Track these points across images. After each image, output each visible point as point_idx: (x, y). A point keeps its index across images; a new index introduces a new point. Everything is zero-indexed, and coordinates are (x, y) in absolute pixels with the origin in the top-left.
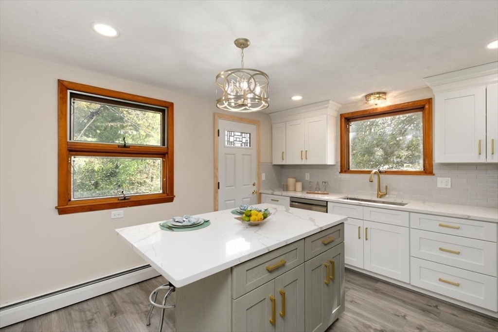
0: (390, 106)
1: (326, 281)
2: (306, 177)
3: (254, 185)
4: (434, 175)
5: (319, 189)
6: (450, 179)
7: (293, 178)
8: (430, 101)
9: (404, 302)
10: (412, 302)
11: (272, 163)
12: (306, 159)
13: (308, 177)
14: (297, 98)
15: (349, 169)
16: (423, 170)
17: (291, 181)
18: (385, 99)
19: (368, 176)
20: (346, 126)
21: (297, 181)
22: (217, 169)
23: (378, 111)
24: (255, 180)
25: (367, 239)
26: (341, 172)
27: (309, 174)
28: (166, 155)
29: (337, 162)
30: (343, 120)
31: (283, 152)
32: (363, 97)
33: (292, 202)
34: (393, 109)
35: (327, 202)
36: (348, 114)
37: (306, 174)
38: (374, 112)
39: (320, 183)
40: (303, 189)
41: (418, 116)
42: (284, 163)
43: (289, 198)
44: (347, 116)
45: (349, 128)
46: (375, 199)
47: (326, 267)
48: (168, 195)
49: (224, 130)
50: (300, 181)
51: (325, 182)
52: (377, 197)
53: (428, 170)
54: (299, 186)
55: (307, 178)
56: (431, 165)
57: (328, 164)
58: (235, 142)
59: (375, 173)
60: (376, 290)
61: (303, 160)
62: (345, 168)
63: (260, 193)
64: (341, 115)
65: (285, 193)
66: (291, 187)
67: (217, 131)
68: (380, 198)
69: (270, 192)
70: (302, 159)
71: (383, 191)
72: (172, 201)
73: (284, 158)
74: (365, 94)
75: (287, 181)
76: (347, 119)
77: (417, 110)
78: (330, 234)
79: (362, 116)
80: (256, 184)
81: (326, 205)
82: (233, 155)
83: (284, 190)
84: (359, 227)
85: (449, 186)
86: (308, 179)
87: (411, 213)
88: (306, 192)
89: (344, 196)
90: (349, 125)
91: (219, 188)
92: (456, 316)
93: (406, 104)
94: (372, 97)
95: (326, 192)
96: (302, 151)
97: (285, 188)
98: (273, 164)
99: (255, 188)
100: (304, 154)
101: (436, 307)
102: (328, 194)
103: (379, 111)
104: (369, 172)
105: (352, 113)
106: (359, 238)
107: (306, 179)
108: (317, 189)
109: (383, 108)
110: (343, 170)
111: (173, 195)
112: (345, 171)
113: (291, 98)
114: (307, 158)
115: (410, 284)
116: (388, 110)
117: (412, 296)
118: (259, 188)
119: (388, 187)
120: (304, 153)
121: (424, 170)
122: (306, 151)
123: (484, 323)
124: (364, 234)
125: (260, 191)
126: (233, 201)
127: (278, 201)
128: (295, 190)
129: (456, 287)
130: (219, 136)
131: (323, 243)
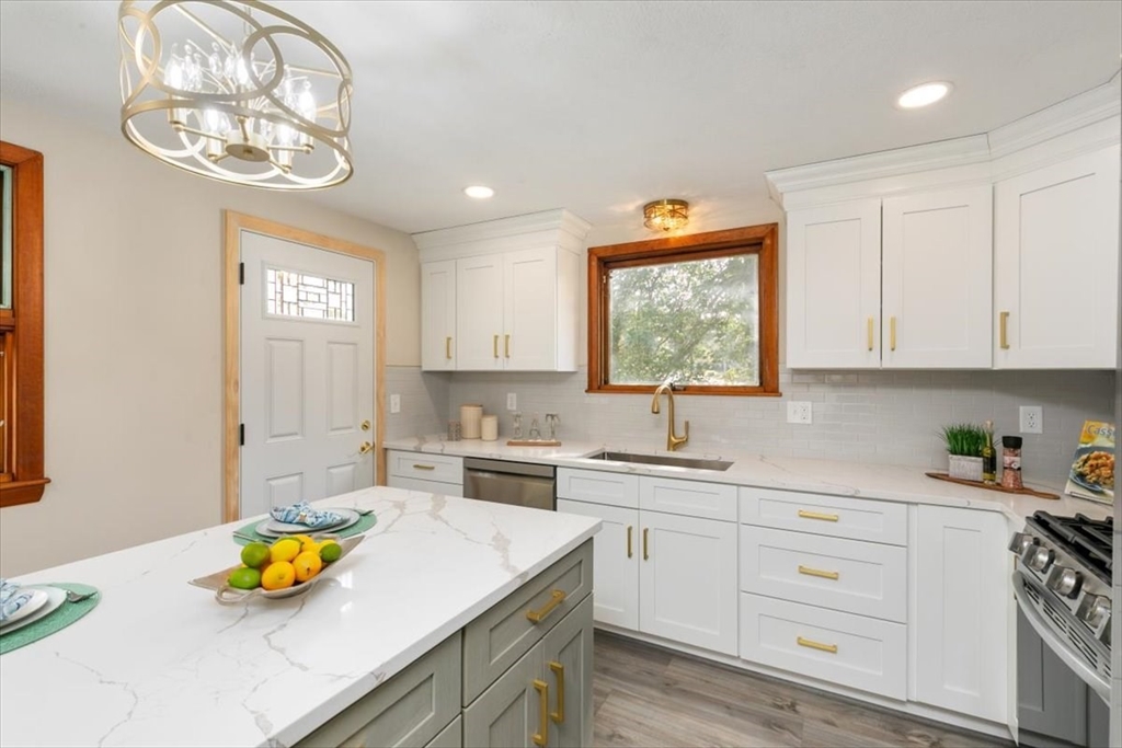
0: (695, 235)
1: (539, 737)
2: (509, 403)
3: (365, 427)
4: (781, 395)
5: (539, 433)
6: (809, 404)
7: (476, 406)
8: (773, 230)
9: (728, 707)
10: (742, 704)
11: (420, 367)
12: (508, 356)
13: (512, 401)
14: (479, 192)
15: (606, 382)
16: (758, 384)
17: (470, 414)
18: (686, 217)
19: (649, 398)
20: (601, 280)
21: (485, 413)
22: (236, 383)
23: (669, 247)
24: (368, 414)
25: (646, 557)
26: (590, 389)
27: (515, 395)
28: (9, 337)
29: (580, 366)
30: (594, 263)
31: (449, 339)
32: (638, 208)
33: (470, 469)
34: (702, 242)
35: (555, 467)
36: (606, 248)
37: (509, 395)
38: (664, 247)
39: (542, 419)
40: (501, 432)
41: (750, 262)
42: (450, 367)
43: (461, 460)
44: (602, 254)
45: (607, 284)
46: (664, 453)
47: (539, 691)
48: (14, 479)
49: (264, 266)
50: (492, 414)
51: (552, 416)
52: (668, 449)
53: (768, 385)
54: (490, 425)
55: (511, 405)
56: (775, 375)
57: (559, 370)
58: (301, 304)
59: (664, 392)
60: (668, 687)
61: (500, 360)
62: (599, 381)
63: (386, 449)
64: (591, 251)
65: (452, 447)
66: (470, 431)
67: (237, 268)
68: (674, 450)
69: (411, 444)
70: (496, 357)
71: (680, 433)
72: (38, 500)
73: (452, 354)
74: (642, 202)
75: (459, 414)
76: (605, 261)
77: (748, 249)
78: (553, 583)
79: (636, 255)
80: (373, 423)
81: (552, 475)
82: (297, 344)
83: (450, 439)
84: (630, 529)
85: (809, 421)
86: (515, 408)
87: (742, 488)
88: (506, 443)
89: (596, 448)
90: (608, 277)
91: (242, 443)
92: (832, 724)
93: (728, 234)
94: (658, 211)
95: (553, 441)
96: (496, 337)
97: (455, 432)
98: (425, 368)
99: (368, 437)
100: (502, 344)
101: (792, 707)
102: (558, 444)
103: (672, 245)
104: (650, 390)
105: (615, 247)
106: (630, 555)
107: (509, 408)
108: (534, 433)
109: (681, 238)
110: (595, 385)
111: (42, 477)
112: (599, 388)
113: (463, 189)
114: (509, 353)
115: (739, 657)
116: (690, 244)
117: (741, 685)
118: (380, 434)
119: (690, 423)
120: (501, 341)
121: (761, 384)
122: (507, 337)
123: (884, 732)
124: (640, 545)
125: (386, 444)
126: (296, 478)
127: (432, 468)
128: (480, 438)
129: (831, 654)
130: (242, 282)
131: (530, 620)
